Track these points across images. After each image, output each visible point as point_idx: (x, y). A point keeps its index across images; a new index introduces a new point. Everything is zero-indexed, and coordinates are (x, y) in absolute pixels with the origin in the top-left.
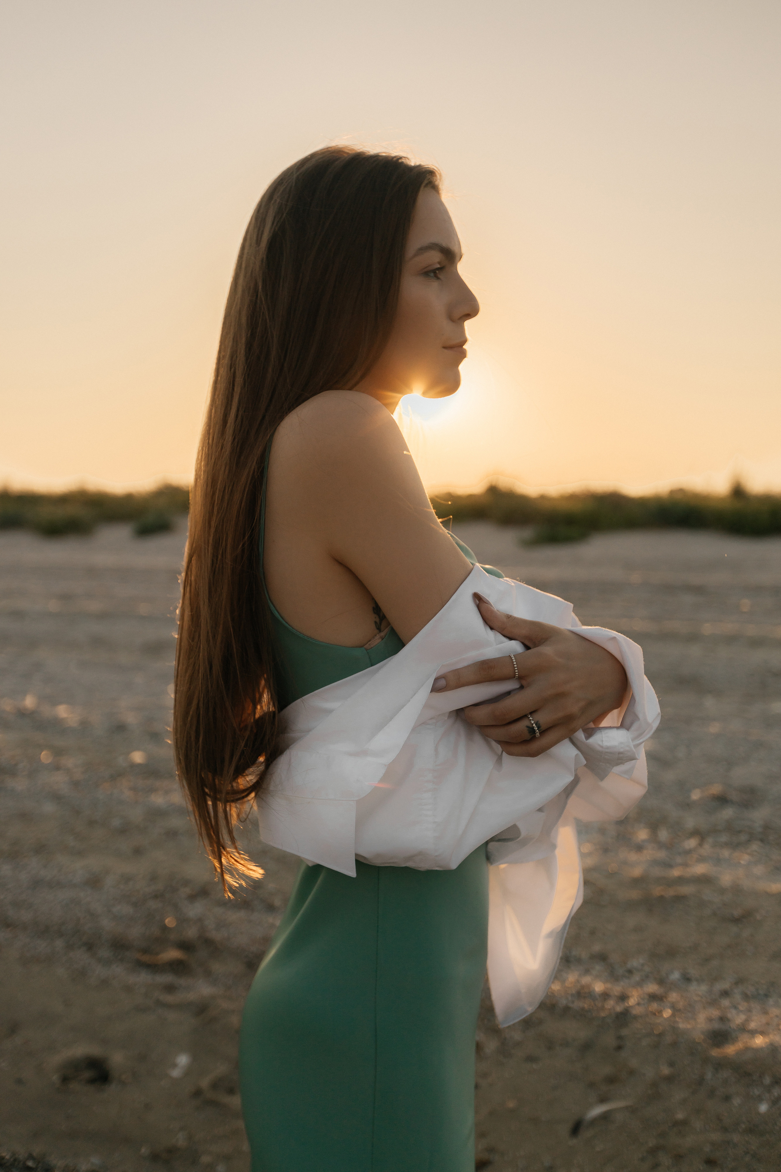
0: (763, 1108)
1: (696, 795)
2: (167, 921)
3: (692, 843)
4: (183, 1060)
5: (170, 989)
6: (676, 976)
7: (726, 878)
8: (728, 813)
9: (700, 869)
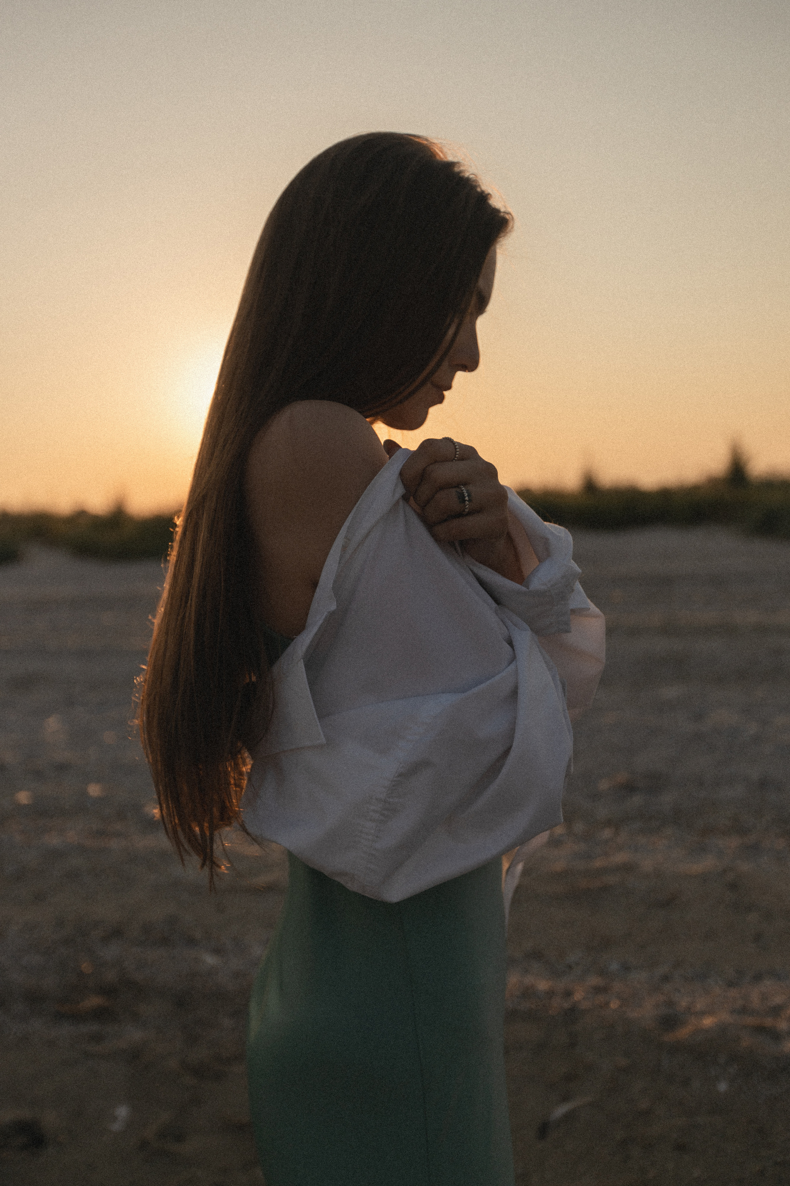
0: (722, 1087)
1: (604, 785)
2: (83, 966)
3: (607, 833)
4: (122, 1112)
5: (97, 1038)
6: (614, 966)
7: (647, 864)
8: (637, 800)
9: (620, 858)
